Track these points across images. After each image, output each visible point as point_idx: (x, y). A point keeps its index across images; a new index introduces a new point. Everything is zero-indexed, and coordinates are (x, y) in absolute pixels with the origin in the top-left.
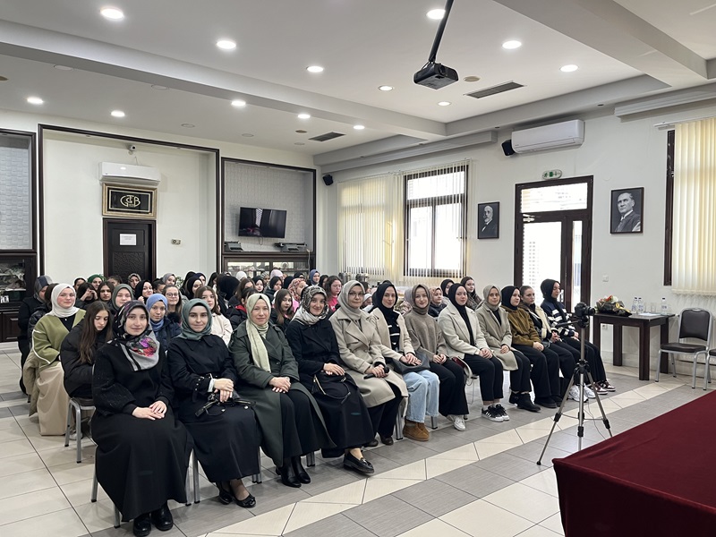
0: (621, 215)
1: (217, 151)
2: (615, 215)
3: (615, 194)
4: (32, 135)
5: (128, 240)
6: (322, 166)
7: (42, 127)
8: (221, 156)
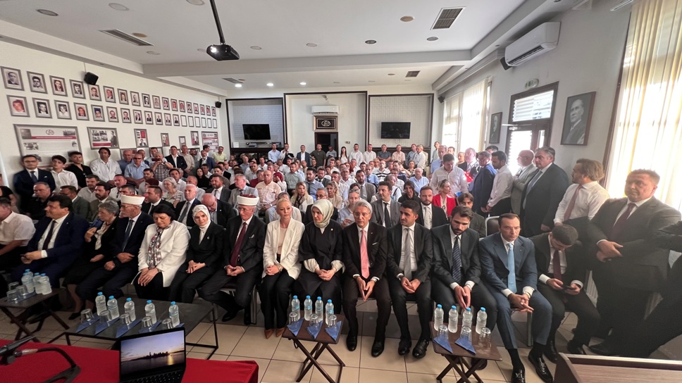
0: (571, 124)
1: (366, 92)
4: (281, 98)
7: (285, 94)
8: (368, 94)
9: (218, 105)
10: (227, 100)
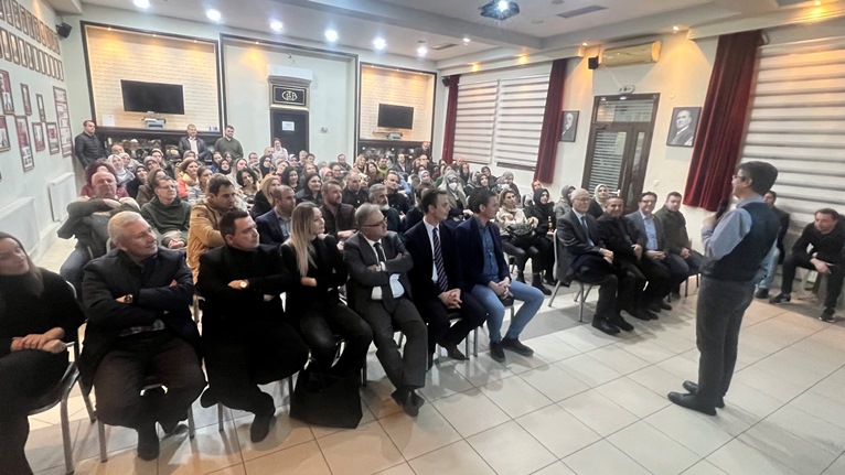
0: (678, 130)
2: (673, 129)
3: (677, 111)
4: (216, 42)
5: (288, 126)
6: (441, 70)
7: (223, 35)
8: (359, 60)
9: (64, 31)
10: (83, 23)
